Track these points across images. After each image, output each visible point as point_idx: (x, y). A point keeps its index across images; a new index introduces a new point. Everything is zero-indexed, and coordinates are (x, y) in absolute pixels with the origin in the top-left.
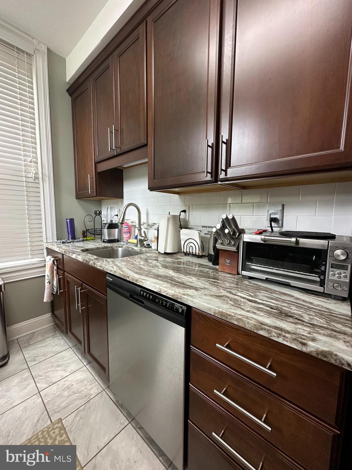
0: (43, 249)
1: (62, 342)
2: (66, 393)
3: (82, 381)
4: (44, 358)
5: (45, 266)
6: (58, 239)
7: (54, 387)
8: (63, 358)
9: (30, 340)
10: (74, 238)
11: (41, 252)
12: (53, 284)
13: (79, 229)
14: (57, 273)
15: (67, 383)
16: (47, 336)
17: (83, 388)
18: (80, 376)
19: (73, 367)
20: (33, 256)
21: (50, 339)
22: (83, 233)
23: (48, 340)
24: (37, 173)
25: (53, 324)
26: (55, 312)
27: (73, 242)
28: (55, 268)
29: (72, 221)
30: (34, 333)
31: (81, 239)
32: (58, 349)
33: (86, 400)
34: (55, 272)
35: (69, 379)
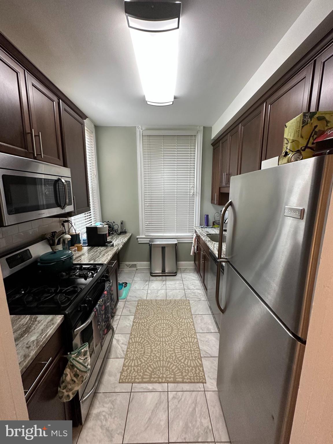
0: (193, 229)
1: (196, 276)
2: (193, 294)
3: (199, 294)
4: (188, 279)
5: (193, 238)
6: (200, 225)
7: (189, 290)
8: (195, 282)
9: (185, 271)
10: (208, 225)
11: (192, 230)
12: (195, 248)
13: (211, 220)
14: (197, 243)
15: (194, 292)
16: (191, 272)
17: (199, 296)
18: (199, 291)
19: (198, 287)
20: (189, 232)
21: (192, 273)
22: (213, 223)
23: (191, 273)
24: (194, 192)
25: (194, 267)
26: (196, 262)
27: (207, 228)
28: (196, 240)
29: (207, 216)
30: (187, 268)
31: (211, 226)
32: (194, 278)
33: (199, 300)
34: (196, 242)
35: (195, 291)
